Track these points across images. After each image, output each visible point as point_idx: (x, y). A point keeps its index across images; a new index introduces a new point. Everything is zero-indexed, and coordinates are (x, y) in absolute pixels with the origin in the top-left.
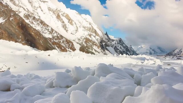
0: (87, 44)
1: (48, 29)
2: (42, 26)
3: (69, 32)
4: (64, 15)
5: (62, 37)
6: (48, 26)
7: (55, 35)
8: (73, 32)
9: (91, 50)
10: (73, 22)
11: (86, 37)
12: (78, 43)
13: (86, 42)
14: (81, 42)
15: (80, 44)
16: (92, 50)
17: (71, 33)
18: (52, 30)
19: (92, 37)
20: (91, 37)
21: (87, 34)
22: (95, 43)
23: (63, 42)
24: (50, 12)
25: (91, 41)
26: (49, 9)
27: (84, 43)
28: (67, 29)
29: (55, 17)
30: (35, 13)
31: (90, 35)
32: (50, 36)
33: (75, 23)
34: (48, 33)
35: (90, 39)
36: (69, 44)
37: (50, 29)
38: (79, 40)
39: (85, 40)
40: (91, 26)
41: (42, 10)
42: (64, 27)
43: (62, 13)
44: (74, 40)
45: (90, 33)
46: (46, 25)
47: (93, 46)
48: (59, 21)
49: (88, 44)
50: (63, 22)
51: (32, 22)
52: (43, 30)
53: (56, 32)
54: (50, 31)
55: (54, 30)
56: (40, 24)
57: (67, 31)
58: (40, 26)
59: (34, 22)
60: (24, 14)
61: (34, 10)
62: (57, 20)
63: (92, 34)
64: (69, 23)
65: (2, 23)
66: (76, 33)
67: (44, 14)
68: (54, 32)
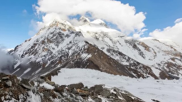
0: (169, 69)
1: (125, 58)
2: (120, 56)
3: (147, 58)
4: (140, 44)
5: (139, 63)
6: (125, 55)
7: (132, 62)
8: (150, 58)
9: (176, 76)
10: (150, 48)
11: (168, 62)
12: (157, 68)
13: (168, 67)
14: (162, 66)
15: (160, 70)
16: (178, 75)
17: (149, 59)
18: (129, 58)
19: (176, 60)
20: (174, 61)
21: (169, 58)
22: (181, 68)
23: (140, 68)
24: (127, 44)
25: (175, 65)
26: (126, 41)
27: (166, 68)
28: (144, 56)
29: (131, 47)
30: (115, 47)
31: (173, 59)
32: (128, 64)
33: (153, 49)
34: (126, 61)
35: (174, 63)
36: (147, 70)
37: (127, 57)
38: (159, 65)
39: (166, 65)
40: (173, 49)
41: (120, 44)
42: (141, 54)
43: (138, 42)
44: (153, 66)
45: (172, 57)
46: (124, 55)
47: (179, 71)
48: (136, 50)
49: (172, 68)
50: (140, 50)
51: (113, 54)
52: (121, 59)
53: (133, 60)
54: (127, 59)
55: (130, 58)
56: (119, 55)
57: (144, 57)
58: (118, 56)
59: (114, 54)
60: (107, 49)
61: (114, 44)
62: (134, 50)
63: (175, 57)
64: (146, 50)
65: (90, 57)
66: (154, 58)
67: (122, 46)
68: (130, 60)
